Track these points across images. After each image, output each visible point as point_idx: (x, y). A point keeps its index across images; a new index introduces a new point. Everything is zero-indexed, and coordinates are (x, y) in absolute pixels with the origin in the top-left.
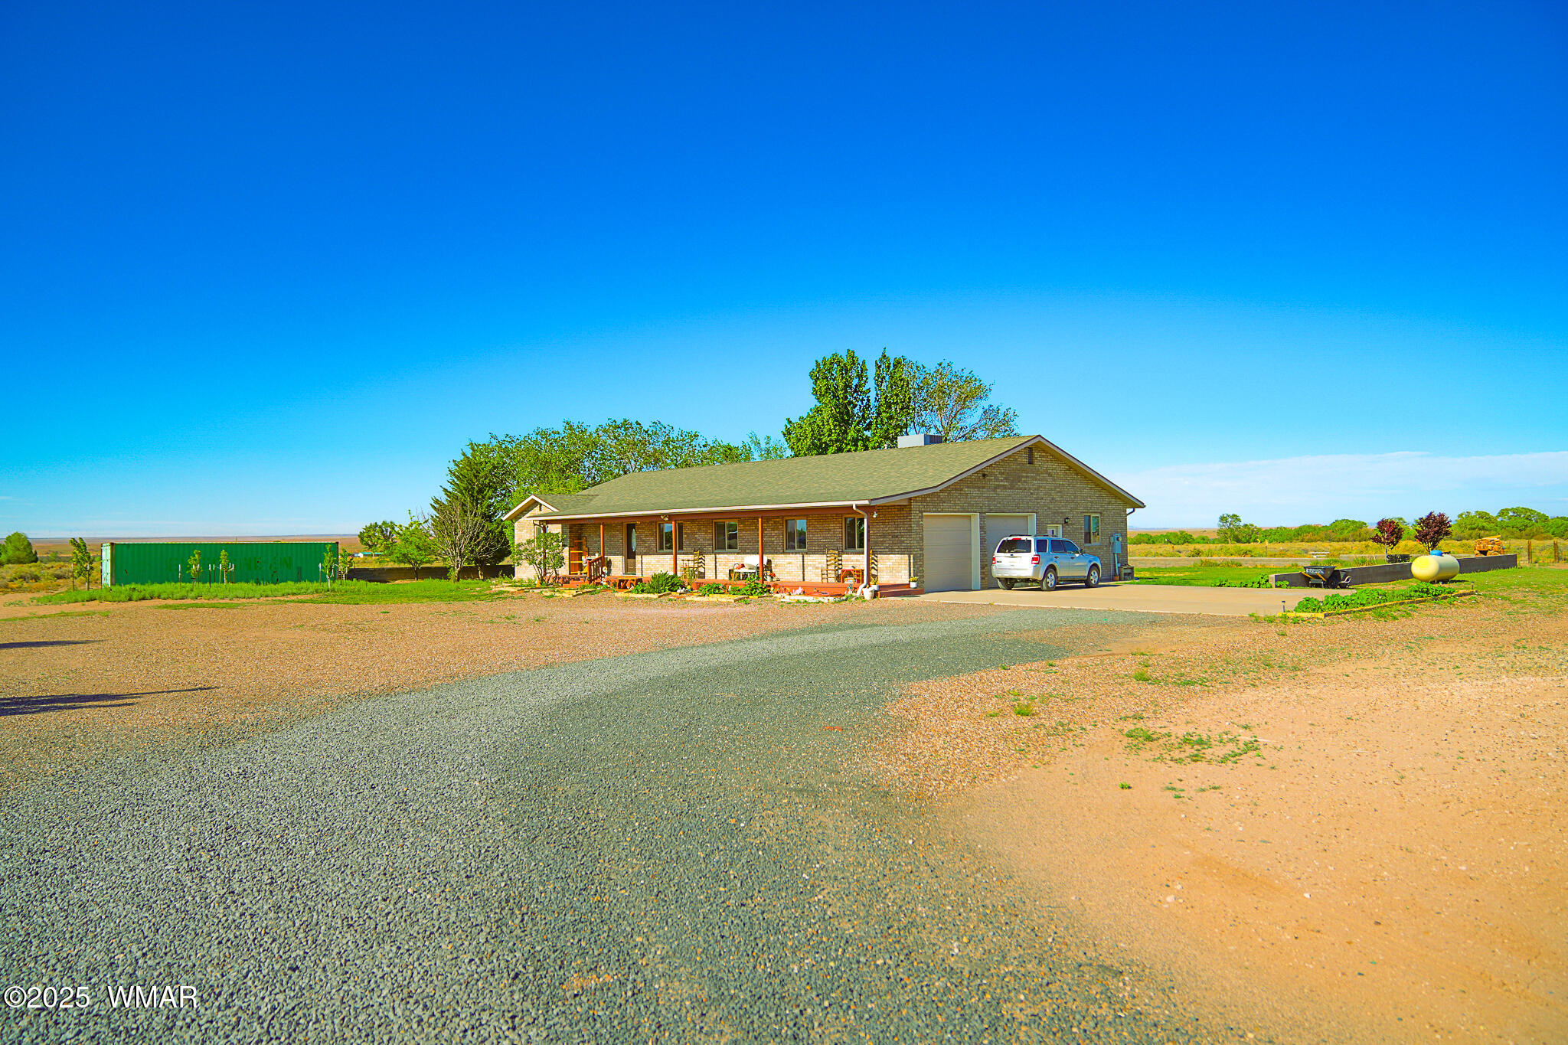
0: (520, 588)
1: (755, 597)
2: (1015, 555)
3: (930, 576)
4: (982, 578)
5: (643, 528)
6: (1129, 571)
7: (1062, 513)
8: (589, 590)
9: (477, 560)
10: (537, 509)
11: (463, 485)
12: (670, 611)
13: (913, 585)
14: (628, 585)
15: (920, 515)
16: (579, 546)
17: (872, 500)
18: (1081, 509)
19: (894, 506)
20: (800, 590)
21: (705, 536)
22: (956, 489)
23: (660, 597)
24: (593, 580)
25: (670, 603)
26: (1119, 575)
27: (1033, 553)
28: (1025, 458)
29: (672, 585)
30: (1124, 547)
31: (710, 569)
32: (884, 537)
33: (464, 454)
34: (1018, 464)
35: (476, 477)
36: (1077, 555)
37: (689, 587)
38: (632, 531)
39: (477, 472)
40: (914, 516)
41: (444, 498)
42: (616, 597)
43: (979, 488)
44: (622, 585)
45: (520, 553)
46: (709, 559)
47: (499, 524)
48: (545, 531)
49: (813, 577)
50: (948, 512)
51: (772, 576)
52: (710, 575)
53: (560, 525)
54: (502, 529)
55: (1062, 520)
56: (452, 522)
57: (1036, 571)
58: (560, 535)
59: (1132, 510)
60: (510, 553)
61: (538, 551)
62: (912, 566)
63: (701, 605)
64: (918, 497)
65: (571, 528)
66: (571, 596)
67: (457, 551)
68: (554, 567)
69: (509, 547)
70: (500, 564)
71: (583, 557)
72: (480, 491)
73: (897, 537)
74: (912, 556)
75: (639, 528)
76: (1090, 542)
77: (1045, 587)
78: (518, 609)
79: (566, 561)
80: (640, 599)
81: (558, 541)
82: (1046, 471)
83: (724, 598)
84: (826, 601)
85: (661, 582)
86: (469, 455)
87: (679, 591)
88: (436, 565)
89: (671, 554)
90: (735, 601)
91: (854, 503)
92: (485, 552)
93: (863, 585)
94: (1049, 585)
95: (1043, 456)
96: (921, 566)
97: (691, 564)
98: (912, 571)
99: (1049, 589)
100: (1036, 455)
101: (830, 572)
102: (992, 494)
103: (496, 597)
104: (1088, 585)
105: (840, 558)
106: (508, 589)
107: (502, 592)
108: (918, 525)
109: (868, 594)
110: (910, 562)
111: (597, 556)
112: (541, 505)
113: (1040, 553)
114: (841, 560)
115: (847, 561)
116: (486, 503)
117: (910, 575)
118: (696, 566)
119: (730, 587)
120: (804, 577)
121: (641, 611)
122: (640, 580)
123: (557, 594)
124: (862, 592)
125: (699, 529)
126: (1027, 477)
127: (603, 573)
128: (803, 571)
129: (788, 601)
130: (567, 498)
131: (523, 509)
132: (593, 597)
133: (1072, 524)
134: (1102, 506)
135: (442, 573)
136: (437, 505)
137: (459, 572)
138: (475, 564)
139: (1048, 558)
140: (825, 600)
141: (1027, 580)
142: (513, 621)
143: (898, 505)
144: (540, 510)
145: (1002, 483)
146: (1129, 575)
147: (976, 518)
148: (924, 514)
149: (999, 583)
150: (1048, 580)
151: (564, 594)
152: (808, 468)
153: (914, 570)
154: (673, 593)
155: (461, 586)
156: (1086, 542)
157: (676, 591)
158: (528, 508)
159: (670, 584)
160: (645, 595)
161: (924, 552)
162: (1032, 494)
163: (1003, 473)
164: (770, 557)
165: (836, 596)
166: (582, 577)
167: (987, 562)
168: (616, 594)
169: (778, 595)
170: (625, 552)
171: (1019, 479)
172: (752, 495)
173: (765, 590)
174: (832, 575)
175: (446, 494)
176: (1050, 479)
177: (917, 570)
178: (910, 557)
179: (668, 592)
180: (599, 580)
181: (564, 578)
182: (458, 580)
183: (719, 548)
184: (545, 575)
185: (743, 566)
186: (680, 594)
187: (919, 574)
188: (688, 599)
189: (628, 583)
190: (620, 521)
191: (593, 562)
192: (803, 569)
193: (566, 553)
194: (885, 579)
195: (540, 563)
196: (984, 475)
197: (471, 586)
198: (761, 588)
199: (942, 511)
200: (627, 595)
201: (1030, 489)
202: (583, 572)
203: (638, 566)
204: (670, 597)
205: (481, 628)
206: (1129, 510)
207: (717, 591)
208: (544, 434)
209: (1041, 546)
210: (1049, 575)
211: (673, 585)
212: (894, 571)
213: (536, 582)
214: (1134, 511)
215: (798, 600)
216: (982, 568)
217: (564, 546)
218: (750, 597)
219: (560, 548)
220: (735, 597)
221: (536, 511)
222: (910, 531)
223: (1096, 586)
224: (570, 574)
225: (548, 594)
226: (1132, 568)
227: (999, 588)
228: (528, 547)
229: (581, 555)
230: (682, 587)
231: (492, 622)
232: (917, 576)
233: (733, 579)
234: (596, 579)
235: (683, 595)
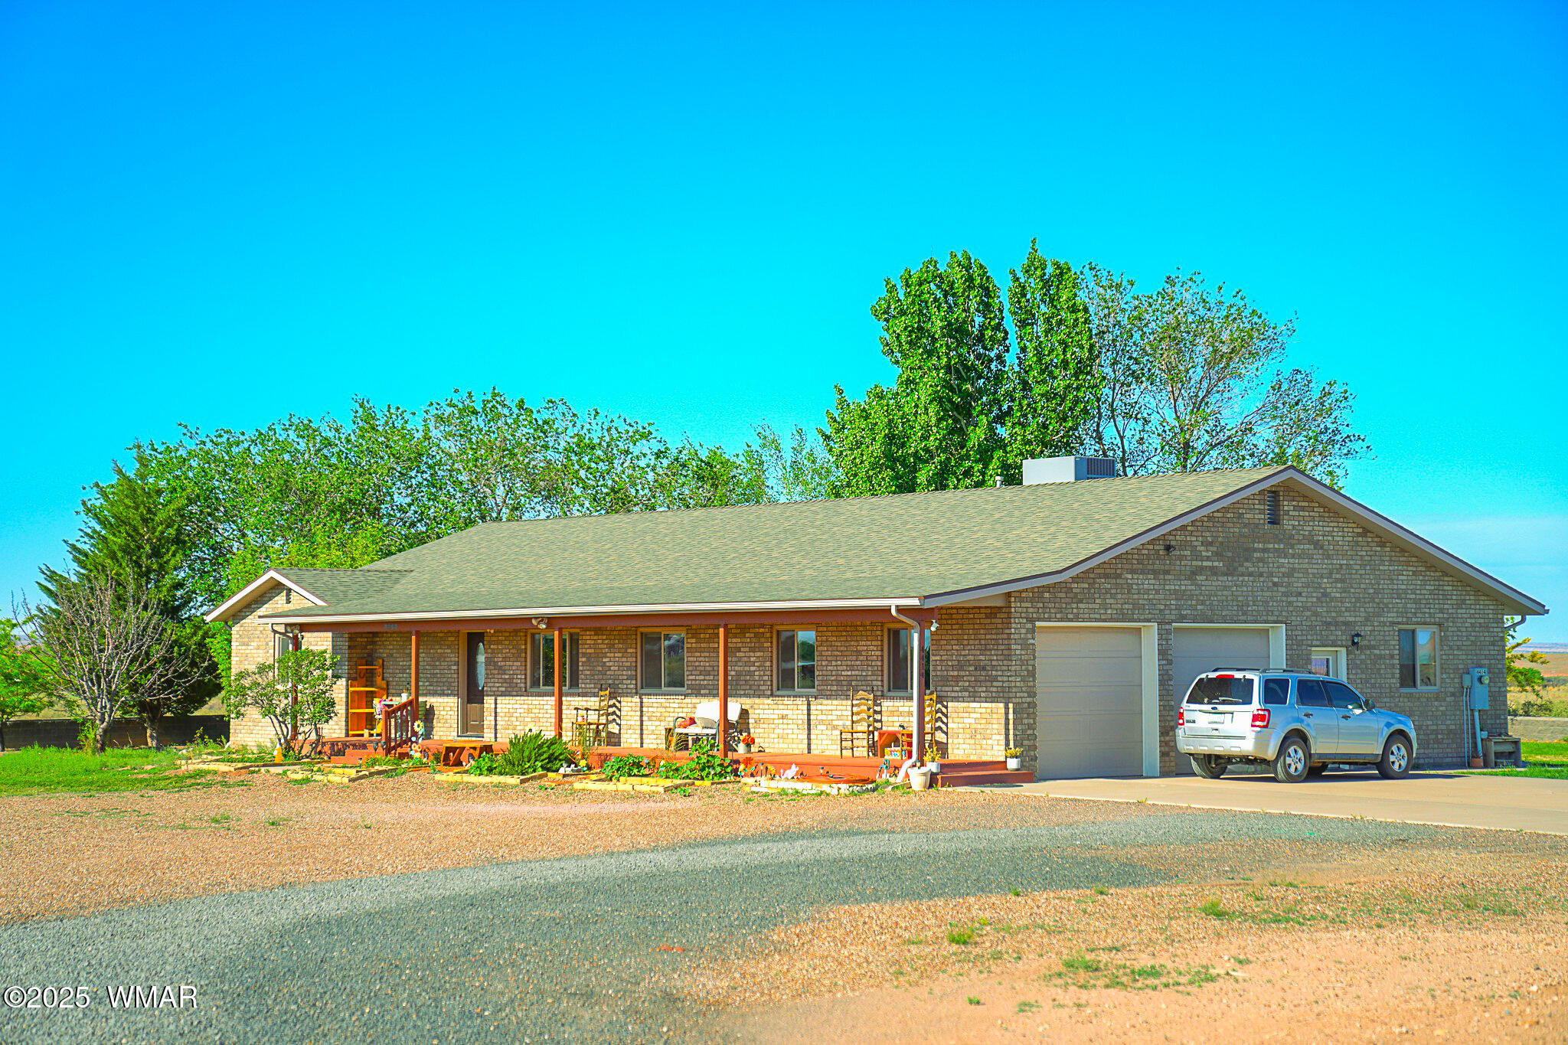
0: (240, 765)
1: (707, 783)
2: (1221, 708)
3: (1050, 743)
4: (1163, 754)
5: (498, 643)
6: (1508, 748)
7: (1346, 624)
8: (384, 768)
9: (143, 706)
10: (281, 599)
11: (117, 541)
12: (535, 809)
13: (1013, 764)
14: (464, 757)
15: (1029, 626)
16: (368, 678)
17: (926, 597)
18: (1392, 616)
19: (980, 608)
20: (794, 769)
21: (620, 661)
22: (1106, 576)
23: (523, 782)
24: (394, 748)
25: (542, 793)
26: (1485, 755)
27: (1256, 705)
28: (1262, 512)
29: (549, 758)
30: (1498, 697)
31: (630, 727)
32: (961, 667)
33: (120, 472)
34: (1246, 525)
35: (145, 521)
36: (1358, 712)
37: (583, 763)
38: (477, 646)
39: (149, 511)
40: (1017, 628)
41: (70, 570)
42: (438, 783)
43: (1155, 572)
44: (451, 757)
45: (242, 692)
46: (629, 705)
47: (197, 628)
48: (297, 645)
49: (826, 745)
50: (1090, 620)
51: (750, 742)
52: (630, 739)
53: (330, 634)
54: (203, 638)
55: (1345, 638)
56: (92, 623)
57: (1260, 741)
58: (328, 656)
59: (1518, 618)
60: (219, 688)
61: (281, 688)
62: (1011, 727)
63: (599, 797)
64: (1026, 590)
65: (351, 639)
66: (346, 780)
67: (103, 685)
68: (314, 721)
69: (218, 677)
70: (197, 713)
71: (376, 701)
72: (156, 553)
73: (984, 669)
74: (1011, 706)
75: (490, 643)
76: (1414, 685)
77: (1281, 775)
78: (235, 803)
79: (340, 708)
80: (484, 786)
81: (322, 667)
82: (1310, 539)
83: (645, 785)
84: (834, 792)
85: (526, 754)
86: (131, 474)
87: (562, 771)
88: (47, 714)
89: (552, 695)
90: (667, 790)
91: (893, 603)
92: (164, 689)
93: (910, 762)
94: (1292, 770)
95: (1303, 509)
96: (1032, 727)
97: (593, 717)
98: (1011, 737)
99: (1291, 779)
100: (1286, 505)
101: (860, 735)
102: (1186, 586)
103: (189, 782)
104: (1384, 771)
105: (878, 709)
106: (213, 767)
107: (200, 774)
108: (1025, 646)
109: (917, 779)
110: (1007, 719)
111: (404, 698)
112: (289, 590)
113: (1269, 706)
114: (880, 712)
115: (892, 713)
116: (167, 581)
117: (1007, 744)
118: (603, 720)
119: (663, 763)
120: (809, 744)
121: (481, 808)
122: (488, 749)
123: (318, 777)
124: (907, 775)
125: (611, 646)
126: (1264, 550)
127: (415, 734)
128: (809, 734)
129: (764, 790)
130: (344, 576)
131: (249, 599)
132: (390, 783)
133: (1371, 647)
134: (1441, 611)
135: (64, 734)
136: (55, 585)
137: (105, 731)
138: (140, 712)
139: (1289, 715)
140: (832, 789)
141: (1246, 760)
142: (225, 825)
143: (986, 607)
144: (288, 601)
145: (1209, 564)
146: (1509, 757)
147: (1151, 634)
148: (1038, 624)
149: (1194, 764)
150: (1288, 760)
151: (331, 777)
152: (835, 525)
153: (1015, 735)
154: (550, 774)
155: (111, 762)
156: (1402, 685)
157: (557, 771)
158: (262, 596)
159: (545, 756)
160: (496, 779)
161: (1038, 700)
162: (1275, 584)
163: (1211, 544)
164: (747, 703)
165: (854, 782)
166: (371, 742)
167: (1170, 721)
168: (438, 777)
169: (751, 781)
170: (463, 690)
171: (1247, 554)
172: (716, 580)
173: (729, 769)
174: (862, 743)
175: (76, 560)
176: (1318, 555)
177: (1023, 735)
178: (1007, 708)
179: (540, 772)
180: (405, 749)
181: (333, 744)
182: (103, 749)
183: (648, 686)
184: (294, 737)
185: (692, 721)
186: (565, 776)
187: (1026, 742)
188: (577, 786)
189: (465, 754)
190: (453, 628)
191: (394, 712)
192: (809, 729)
193: (339, 691)
194: (960, 751)
195: (285, 713)
196: (1168, 548)
197: (132, 762)
198: (721, 765)
199: (1076, 619)
200: (458, 777)
201: (1271, 575)
202: (374, 732)
203: (489, 720)
204: (544, 782)
205: (163, 837)
206: (1509, 620)
207: (635, 771)
208: (307, 430)
209: (1274, 691)
210: (1291, 750)
211: (552, 758)
212: (978, 736)
213: (275, 753)
214: (1523, 621)
215: (783, 789)
216: (1162, 734)
217: (336, 676)
218: (697, 783)
219: (327, 682)
220: (668, 783)
221: (279, 603)
222: (1008, 658)
223: (1403, 775)
224: (347, 735)
225: (299, 777)
226: (1516, 743)
227: (1194, 774)
228: (260, 680)
229: (371, 696)
230: (570, 763)
231: (184, 828)
232: (1022, 745)
233: (672, 748)
234: (400, 745)
235: (570, 779)
